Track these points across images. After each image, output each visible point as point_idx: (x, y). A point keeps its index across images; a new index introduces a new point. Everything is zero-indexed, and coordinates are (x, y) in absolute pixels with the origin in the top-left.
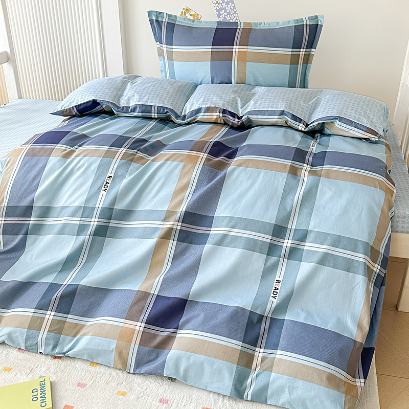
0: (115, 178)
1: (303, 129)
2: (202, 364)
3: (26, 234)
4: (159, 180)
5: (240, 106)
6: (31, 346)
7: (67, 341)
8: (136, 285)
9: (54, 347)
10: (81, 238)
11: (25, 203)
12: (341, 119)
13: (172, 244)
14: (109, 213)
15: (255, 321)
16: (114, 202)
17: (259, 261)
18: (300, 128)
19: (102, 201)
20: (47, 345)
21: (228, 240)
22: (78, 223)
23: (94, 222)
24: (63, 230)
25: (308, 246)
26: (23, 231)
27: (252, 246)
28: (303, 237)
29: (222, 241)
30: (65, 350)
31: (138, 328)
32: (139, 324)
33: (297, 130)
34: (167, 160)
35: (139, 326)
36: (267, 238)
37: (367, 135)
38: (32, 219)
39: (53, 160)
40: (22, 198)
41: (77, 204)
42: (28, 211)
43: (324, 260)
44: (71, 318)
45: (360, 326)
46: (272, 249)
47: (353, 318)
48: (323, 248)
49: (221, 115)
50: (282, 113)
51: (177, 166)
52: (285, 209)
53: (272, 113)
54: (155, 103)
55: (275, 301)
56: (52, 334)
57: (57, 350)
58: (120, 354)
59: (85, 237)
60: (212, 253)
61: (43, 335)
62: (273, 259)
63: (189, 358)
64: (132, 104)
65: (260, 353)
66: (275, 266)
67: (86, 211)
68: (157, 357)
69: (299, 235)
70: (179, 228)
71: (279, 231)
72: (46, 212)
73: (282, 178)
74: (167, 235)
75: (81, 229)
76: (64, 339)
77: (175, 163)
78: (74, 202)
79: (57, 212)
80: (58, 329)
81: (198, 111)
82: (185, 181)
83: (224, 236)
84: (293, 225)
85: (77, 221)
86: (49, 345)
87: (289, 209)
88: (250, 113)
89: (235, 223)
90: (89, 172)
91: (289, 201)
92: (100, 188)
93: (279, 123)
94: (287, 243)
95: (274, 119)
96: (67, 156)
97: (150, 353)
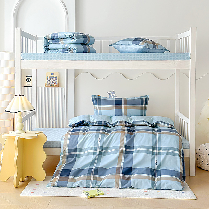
0: (102, 138)
1: (151, 126)
2: (141, 181)
3: (76, 157)
4: (115, 138)
5: (129, 120)
6: (88, 185)
7: (99, 182)
8: (116, 166)
9: (96, 184)
10: (95, 156)
11: (74, 148)
12: (162, 122)
13: (123, 155)
14: (102, 148)
15: (153, 171)
16: (103, 144)
17: (150, 156)
18: (150, 126)
19: (99, 145)
20: (93, 184)
21: (139, 152)
22: (93, 151)
23: (98, 151)
24: (88, 154)
25: (162, 151)
26: (75, 156)
27: (147, 152)
28: (160, 149)
29: (138, 152)
30: (99, 185)
31: (120, 175)
32: (120, 174)
33: (149, 126)
34: (116, 133)
35: (121, 175)
36: (151, 150)
37: (170, 126)
38: (77, 152)
39: (80, 136)
40: (73, 146)
41: (91, 146)
42: (75, 150)
43: (168, 153)
44: (98, 176)
45: (180, 169)
46: (153, 153)
47: (178, 167)
48: (167, 151)
49: (125, 123)
50: (144, 121)
51: (119, 134)
52: (154, 142)
53: (141, 121)
54: (103, 121)
55: (157, 165)
56: (94, 180)
57: (97, 185)
58: (117, 182)
59: (97, 155)
60: (136, 155)
61: (92, 181)
62: (154, 155)
63: (137, 180)
64: (95, 121)
65: (156, 178)
66: (155, 157)
67: (95, 148)
68: (127, 182)
69: (159, 149)
70: (124, 150)
71: (154, 148)
72: (81, 150)
73: (151, 135)
74: (121, 152)
75: (94, 153)
76: (98, 182)
77: (118, 133)
78: (90, 146)
79: (85, 150)
80: (95, 179)
81: (117, 122)
82: (123, 138)
83: (139, 151)
84: (157, 146)
85: (92, 151)
86: (94, 183)
87: (155, 142)
88: (134, 122)
89: (141, 147)
90: (93, 138)
91: (154, 140)
92: (98, 141)
93: (143, 125)
94: (156, 151)
95: (142, 123)
96: (84, 134)
97: (125, 181)
